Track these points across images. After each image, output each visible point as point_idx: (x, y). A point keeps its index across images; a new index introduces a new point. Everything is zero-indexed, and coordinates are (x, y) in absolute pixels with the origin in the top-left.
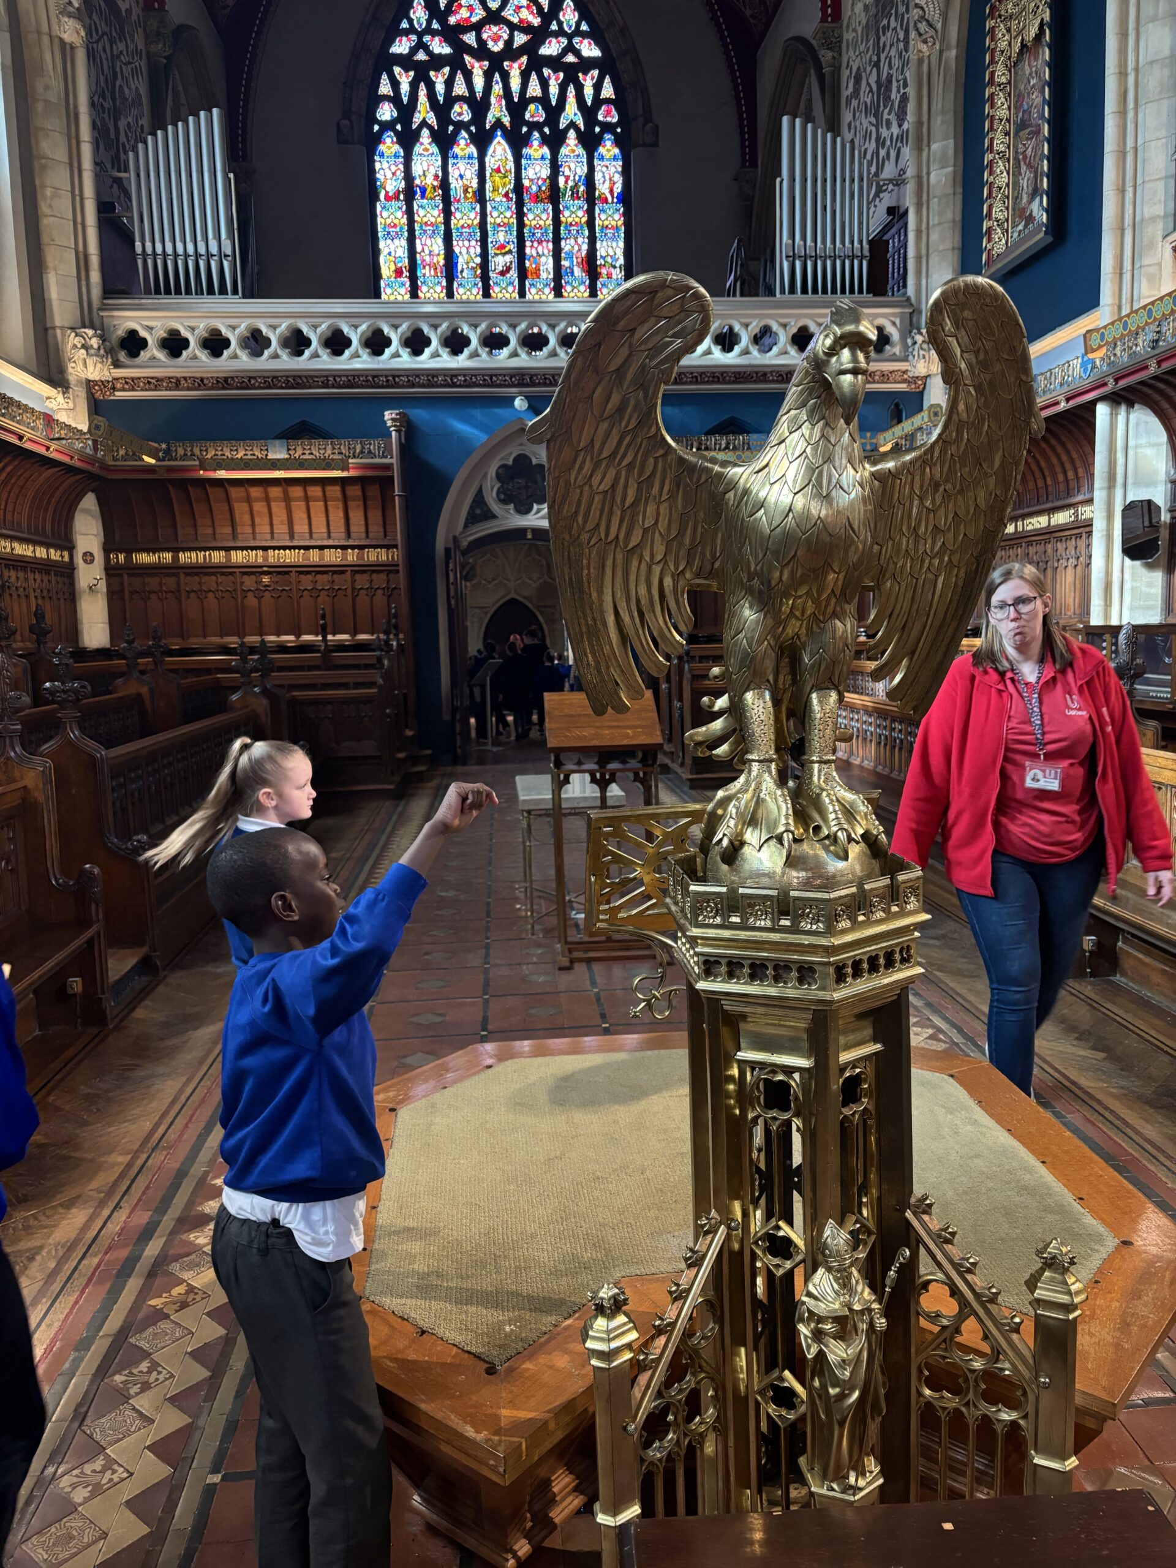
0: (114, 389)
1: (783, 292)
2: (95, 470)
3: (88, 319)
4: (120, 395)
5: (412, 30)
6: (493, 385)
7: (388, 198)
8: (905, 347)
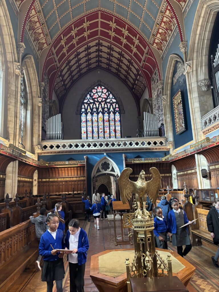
0: (42, 154)
1: (145, 136)
2: (38, 166)
3: (39, 144)
4: (42, 155)
5: (87, 99)
6: (101, 151)
7: (83, 122)
8: (166, 144)
